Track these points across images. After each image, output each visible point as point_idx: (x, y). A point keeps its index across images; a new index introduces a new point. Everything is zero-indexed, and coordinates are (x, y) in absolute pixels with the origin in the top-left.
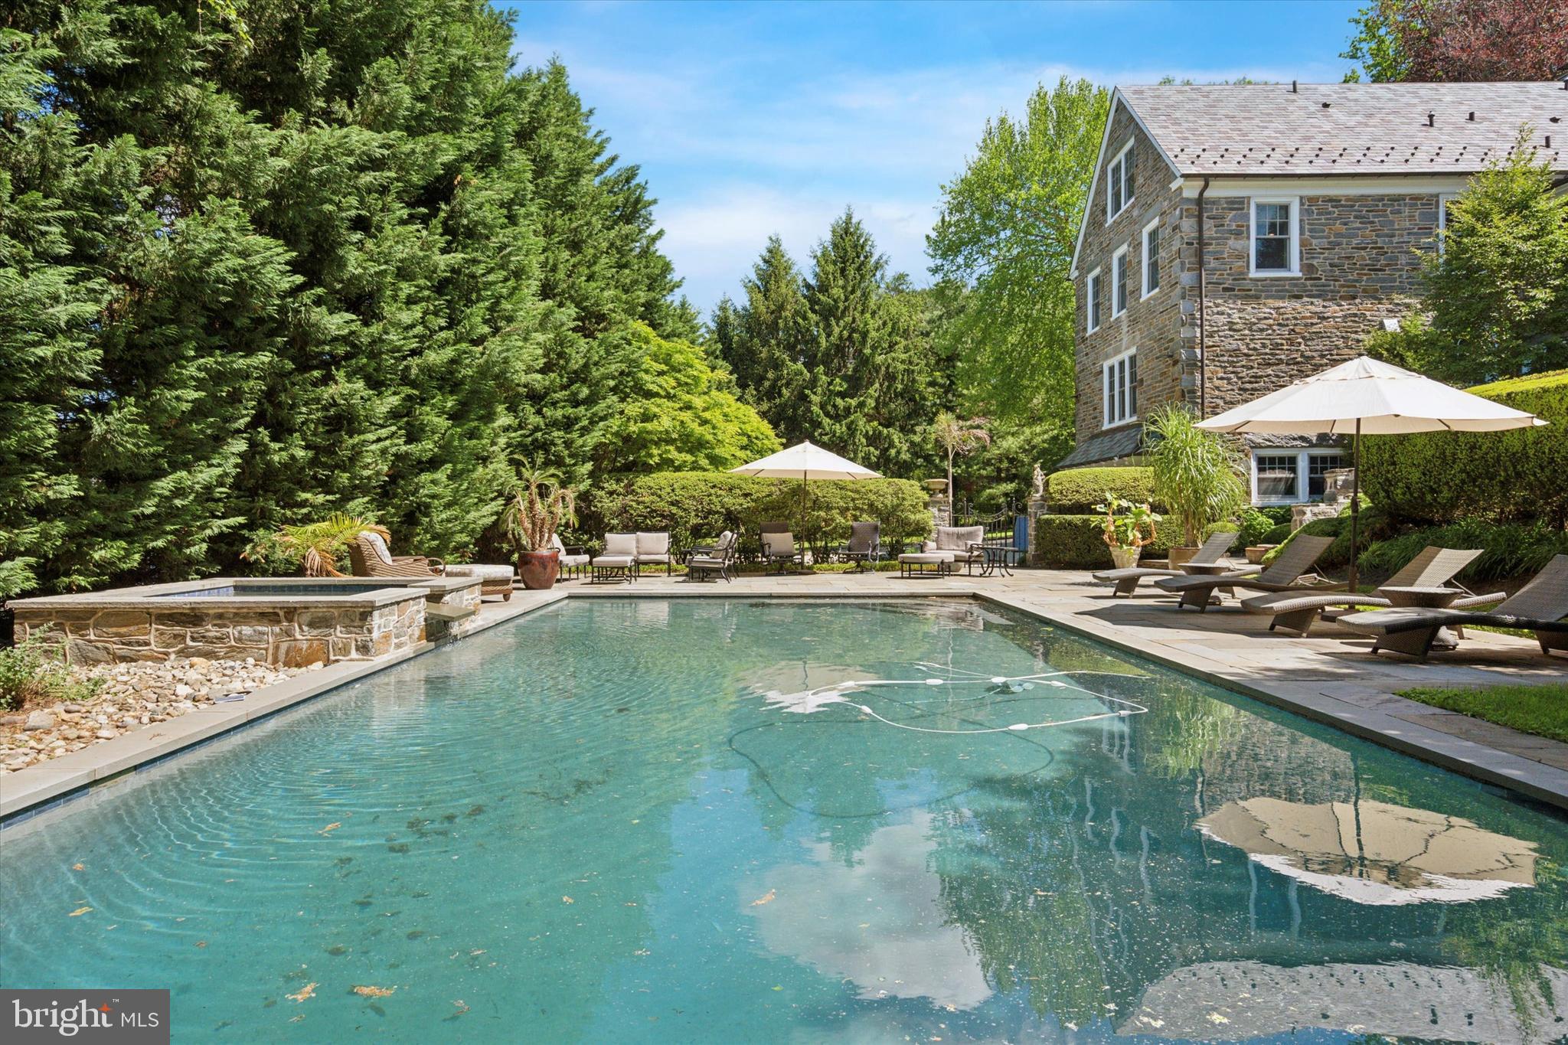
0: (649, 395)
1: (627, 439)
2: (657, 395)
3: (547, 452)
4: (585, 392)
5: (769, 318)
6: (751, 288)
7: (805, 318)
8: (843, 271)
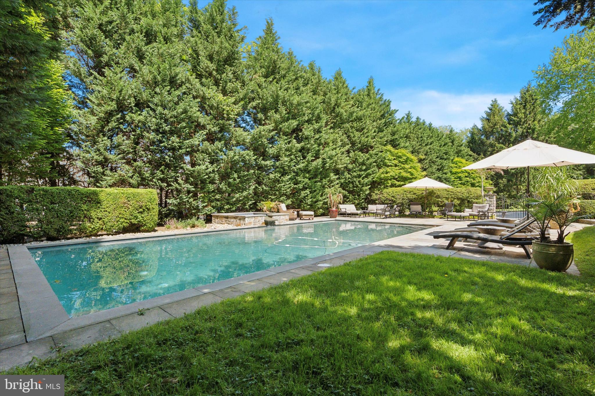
0: (388, 166)
1: (381, 179)
2: (391, 166)
3: (353, 184)
4: (364, 168)
5: (490, 130)
6: (482, 119)
7: (505, 127)
8: (524, 107)
